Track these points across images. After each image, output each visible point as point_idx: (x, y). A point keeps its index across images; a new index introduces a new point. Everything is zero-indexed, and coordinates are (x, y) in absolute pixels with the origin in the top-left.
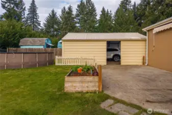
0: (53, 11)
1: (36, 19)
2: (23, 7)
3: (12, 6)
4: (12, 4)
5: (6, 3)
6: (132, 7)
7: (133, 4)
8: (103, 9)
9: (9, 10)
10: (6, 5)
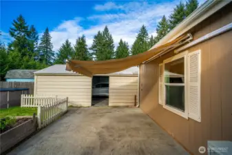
0: (67, 42)
1: (50, 49)
2: (36, 36)
3: (23, 34)
4: (23, 32)
5: (16, 31)
6: (149, 40)
7: (150, 37)
8: (121, 41)
9: (18, 39)
10: (16, 33)
